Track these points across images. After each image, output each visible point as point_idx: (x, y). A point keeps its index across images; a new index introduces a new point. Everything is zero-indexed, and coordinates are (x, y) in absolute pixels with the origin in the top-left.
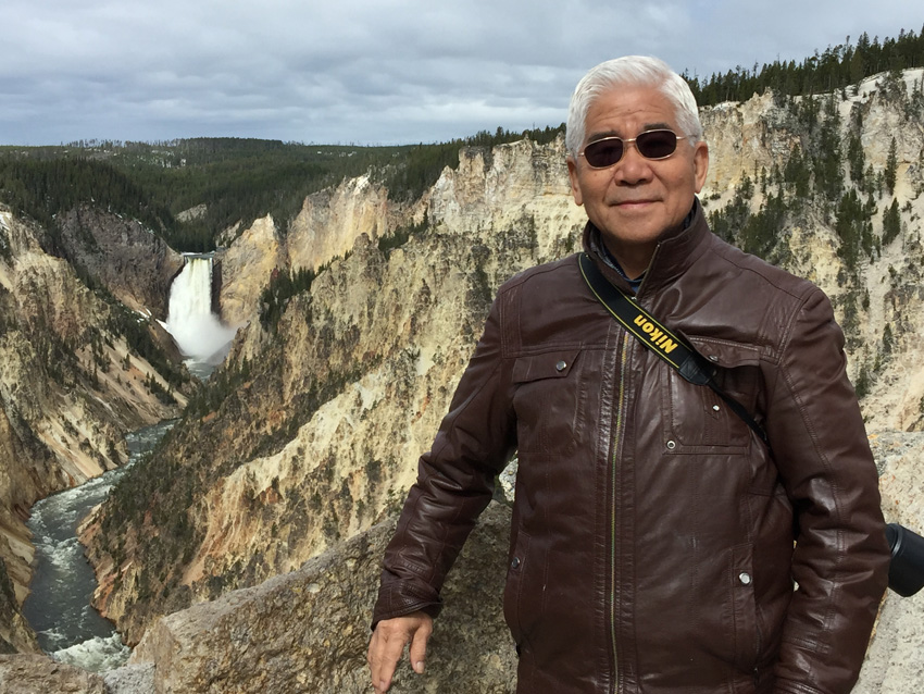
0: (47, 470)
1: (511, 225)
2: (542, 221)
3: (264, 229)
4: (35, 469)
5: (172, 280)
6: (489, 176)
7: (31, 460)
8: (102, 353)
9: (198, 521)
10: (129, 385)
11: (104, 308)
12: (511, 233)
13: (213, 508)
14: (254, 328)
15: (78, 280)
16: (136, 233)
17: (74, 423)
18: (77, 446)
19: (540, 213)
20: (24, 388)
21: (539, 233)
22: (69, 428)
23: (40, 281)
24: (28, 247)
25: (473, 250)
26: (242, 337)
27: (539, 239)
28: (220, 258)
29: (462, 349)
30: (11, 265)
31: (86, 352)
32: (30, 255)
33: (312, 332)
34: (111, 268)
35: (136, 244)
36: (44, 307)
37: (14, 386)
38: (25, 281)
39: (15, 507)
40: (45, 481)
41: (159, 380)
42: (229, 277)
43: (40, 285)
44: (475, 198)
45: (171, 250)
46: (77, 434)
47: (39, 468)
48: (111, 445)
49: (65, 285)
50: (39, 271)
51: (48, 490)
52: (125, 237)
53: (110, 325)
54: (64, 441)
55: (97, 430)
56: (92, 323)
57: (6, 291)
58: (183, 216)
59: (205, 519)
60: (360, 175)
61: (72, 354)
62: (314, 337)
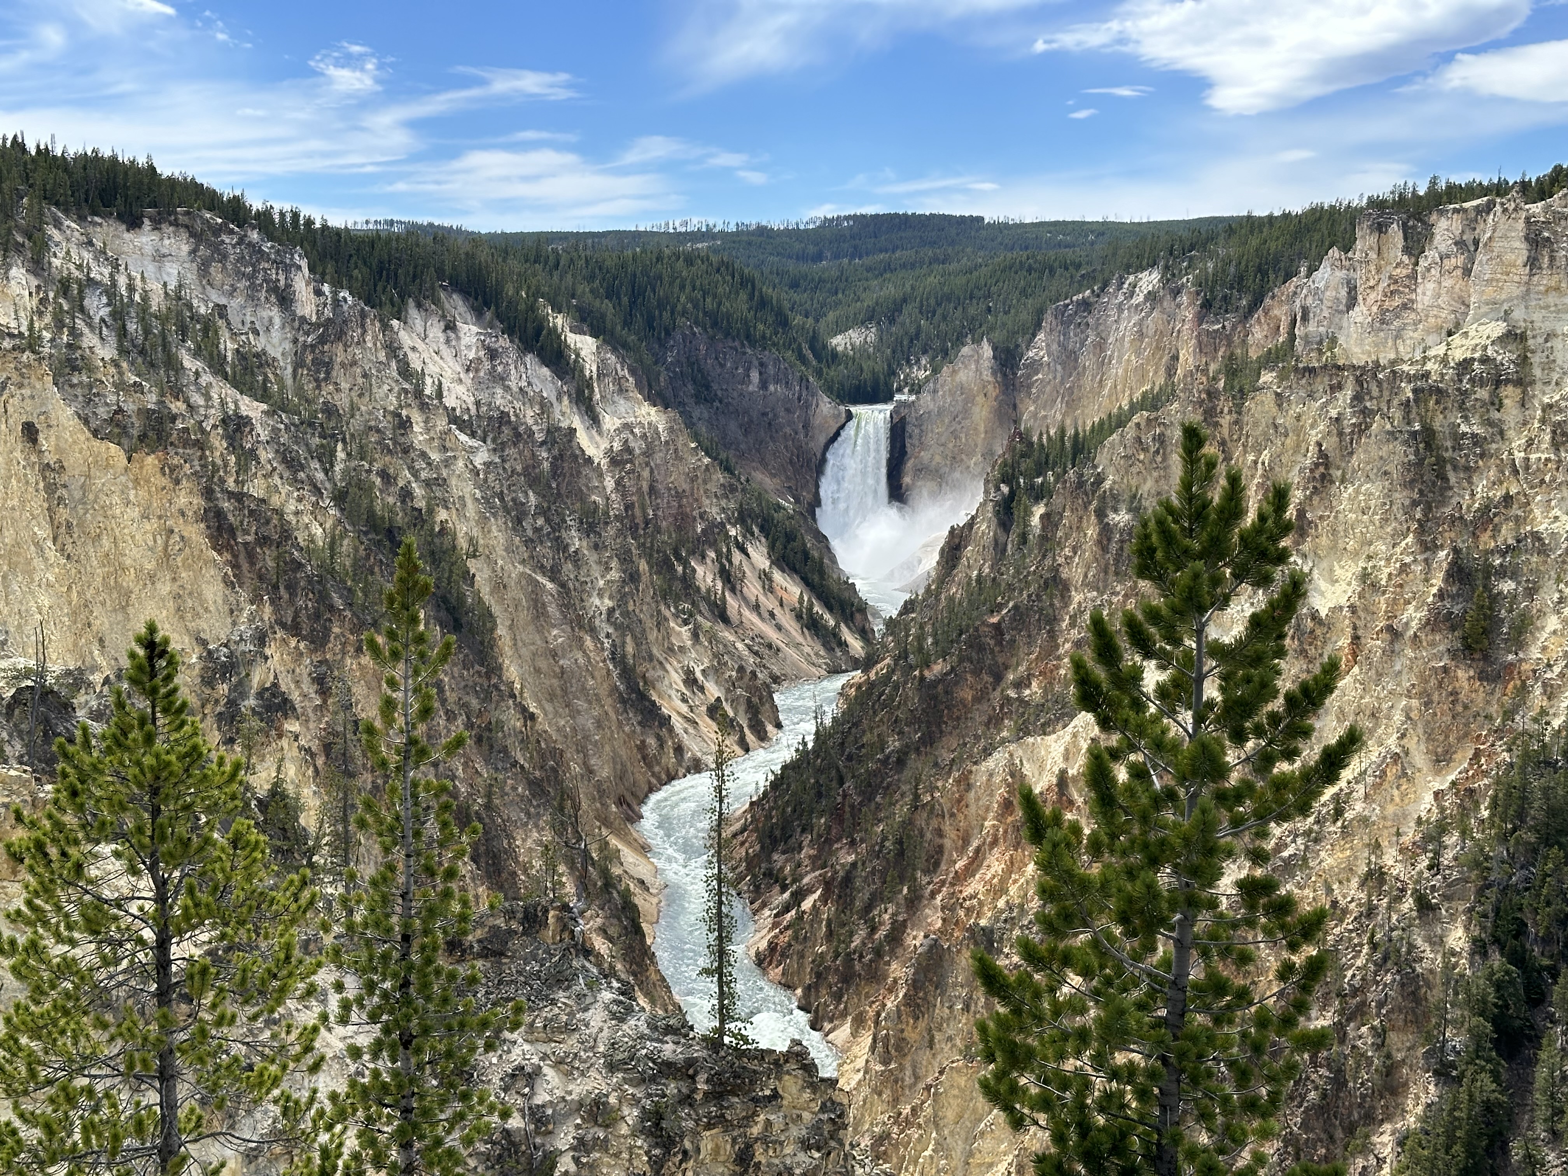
0: (661, 744)
1: (1485, 348)
2: (1541, 340)
3: (977, 362)
4: (643, 742)
5: (826, 447)
6: (1423, 263)
7: (638, 729)
8: (731, 563)
9: (928, 836)
10: (772, 615)
11: (733, 489)
12: (1485, 360)
13: (952, 815)
14: (982, 527)
15: (693, 445)
16: (771, 370)
17: (699, 675)
18: (704, 708)
19: (1536, 325)
20: (626, 614)
21: (1536, 359)
22: (690, 681)
23: (638, 446)
24: (622, 391)
25: (1415, 391)
26: (957, 541)
27: (1537, 372)
28: (904, 412)
29: (1415, 561)
30: (594, 420)
31: (708, 561)
32: (622, 405)
33: (1106, 531)
34: (733, 426)
35: (772, 388)
36: (645, 486)
37: (611, 611)
38: (617, 446)
39: (621, 801)
40: (659, 763)
41: (818, 608)
42: (917, 443)
43: (637, 451)
44: (1397, 301)
45: (827, 399)
46: (702, 689)
47: (651, 741)
48: (753, 711)
49: (676, 451)
50: (636, 430)
51: (664, 776)
52: (755, 376)
53: (743, 518)
54: (684, 700)
55: (731, 686)
56: (715, 513)
57: (589, 460)
58: (839, 342)
59: (940, 833)
60: (1143, 270)
61: (686, 564)
62: (1109, 540)
